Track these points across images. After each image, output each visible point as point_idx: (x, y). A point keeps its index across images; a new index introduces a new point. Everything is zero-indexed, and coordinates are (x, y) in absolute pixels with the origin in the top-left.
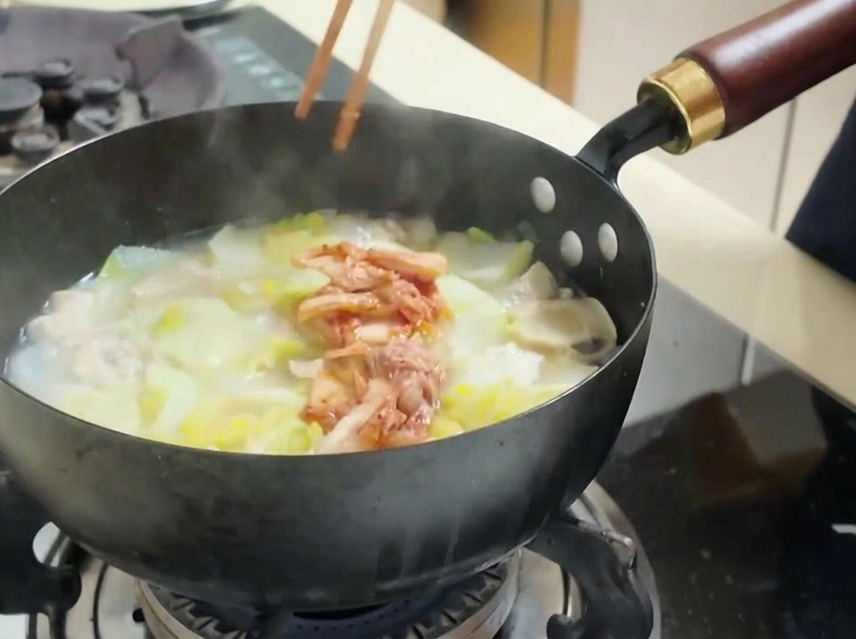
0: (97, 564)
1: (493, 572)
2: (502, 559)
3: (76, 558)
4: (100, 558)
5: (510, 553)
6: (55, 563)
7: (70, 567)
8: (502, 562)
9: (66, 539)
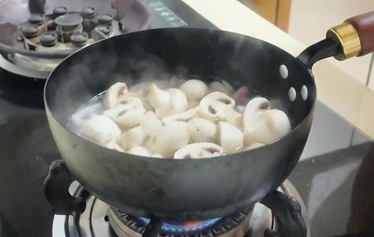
4: (94, 195)
6: (77, 196)
7: (82, 198)
9: (82, 187)
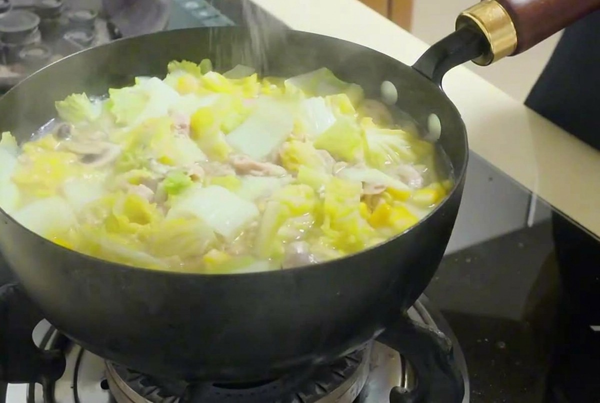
0: (76, 350)
1: (353, 357)
2: (359, 347)
3: (63, 345)
4: (79, 344)
5: (364, 343)
6: (48, 347)
7: (57, 350)
8: (359, 350)
9: (56, 331)
